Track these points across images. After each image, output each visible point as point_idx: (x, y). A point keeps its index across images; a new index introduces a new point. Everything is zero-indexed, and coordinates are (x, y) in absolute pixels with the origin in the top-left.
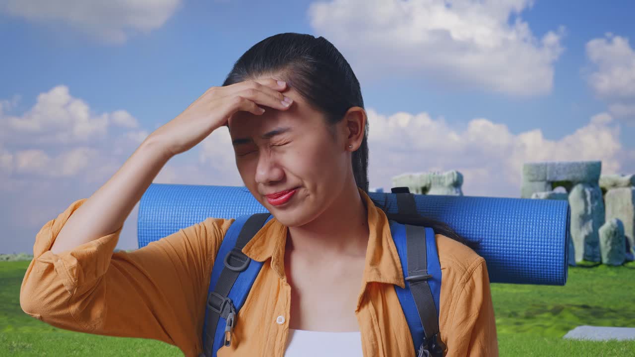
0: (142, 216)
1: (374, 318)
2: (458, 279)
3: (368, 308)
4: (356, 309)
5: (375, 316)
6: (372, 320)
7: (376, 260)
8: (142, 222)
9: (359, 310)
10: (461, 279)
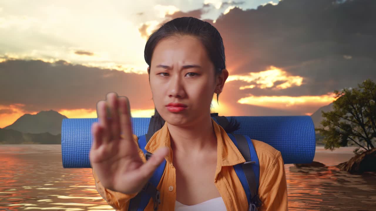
0: (64, 139)
1: (227, 185)
2: (271, 162)
3: (223, 180)
4: (215, 181)
5: (228, 184)
6: (226, 186)
7: (225, 155)
8: (65, 143)
9: (216, 182)
10: (272, 162)
